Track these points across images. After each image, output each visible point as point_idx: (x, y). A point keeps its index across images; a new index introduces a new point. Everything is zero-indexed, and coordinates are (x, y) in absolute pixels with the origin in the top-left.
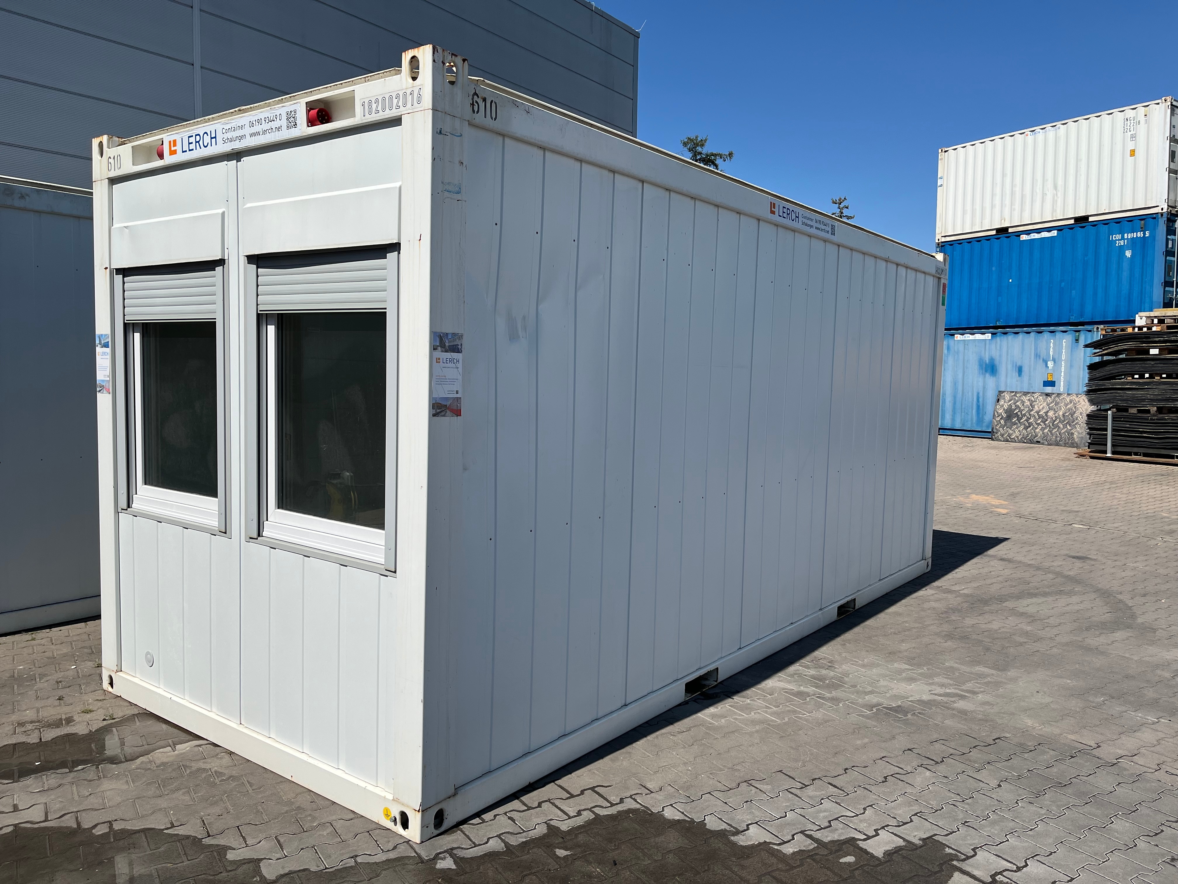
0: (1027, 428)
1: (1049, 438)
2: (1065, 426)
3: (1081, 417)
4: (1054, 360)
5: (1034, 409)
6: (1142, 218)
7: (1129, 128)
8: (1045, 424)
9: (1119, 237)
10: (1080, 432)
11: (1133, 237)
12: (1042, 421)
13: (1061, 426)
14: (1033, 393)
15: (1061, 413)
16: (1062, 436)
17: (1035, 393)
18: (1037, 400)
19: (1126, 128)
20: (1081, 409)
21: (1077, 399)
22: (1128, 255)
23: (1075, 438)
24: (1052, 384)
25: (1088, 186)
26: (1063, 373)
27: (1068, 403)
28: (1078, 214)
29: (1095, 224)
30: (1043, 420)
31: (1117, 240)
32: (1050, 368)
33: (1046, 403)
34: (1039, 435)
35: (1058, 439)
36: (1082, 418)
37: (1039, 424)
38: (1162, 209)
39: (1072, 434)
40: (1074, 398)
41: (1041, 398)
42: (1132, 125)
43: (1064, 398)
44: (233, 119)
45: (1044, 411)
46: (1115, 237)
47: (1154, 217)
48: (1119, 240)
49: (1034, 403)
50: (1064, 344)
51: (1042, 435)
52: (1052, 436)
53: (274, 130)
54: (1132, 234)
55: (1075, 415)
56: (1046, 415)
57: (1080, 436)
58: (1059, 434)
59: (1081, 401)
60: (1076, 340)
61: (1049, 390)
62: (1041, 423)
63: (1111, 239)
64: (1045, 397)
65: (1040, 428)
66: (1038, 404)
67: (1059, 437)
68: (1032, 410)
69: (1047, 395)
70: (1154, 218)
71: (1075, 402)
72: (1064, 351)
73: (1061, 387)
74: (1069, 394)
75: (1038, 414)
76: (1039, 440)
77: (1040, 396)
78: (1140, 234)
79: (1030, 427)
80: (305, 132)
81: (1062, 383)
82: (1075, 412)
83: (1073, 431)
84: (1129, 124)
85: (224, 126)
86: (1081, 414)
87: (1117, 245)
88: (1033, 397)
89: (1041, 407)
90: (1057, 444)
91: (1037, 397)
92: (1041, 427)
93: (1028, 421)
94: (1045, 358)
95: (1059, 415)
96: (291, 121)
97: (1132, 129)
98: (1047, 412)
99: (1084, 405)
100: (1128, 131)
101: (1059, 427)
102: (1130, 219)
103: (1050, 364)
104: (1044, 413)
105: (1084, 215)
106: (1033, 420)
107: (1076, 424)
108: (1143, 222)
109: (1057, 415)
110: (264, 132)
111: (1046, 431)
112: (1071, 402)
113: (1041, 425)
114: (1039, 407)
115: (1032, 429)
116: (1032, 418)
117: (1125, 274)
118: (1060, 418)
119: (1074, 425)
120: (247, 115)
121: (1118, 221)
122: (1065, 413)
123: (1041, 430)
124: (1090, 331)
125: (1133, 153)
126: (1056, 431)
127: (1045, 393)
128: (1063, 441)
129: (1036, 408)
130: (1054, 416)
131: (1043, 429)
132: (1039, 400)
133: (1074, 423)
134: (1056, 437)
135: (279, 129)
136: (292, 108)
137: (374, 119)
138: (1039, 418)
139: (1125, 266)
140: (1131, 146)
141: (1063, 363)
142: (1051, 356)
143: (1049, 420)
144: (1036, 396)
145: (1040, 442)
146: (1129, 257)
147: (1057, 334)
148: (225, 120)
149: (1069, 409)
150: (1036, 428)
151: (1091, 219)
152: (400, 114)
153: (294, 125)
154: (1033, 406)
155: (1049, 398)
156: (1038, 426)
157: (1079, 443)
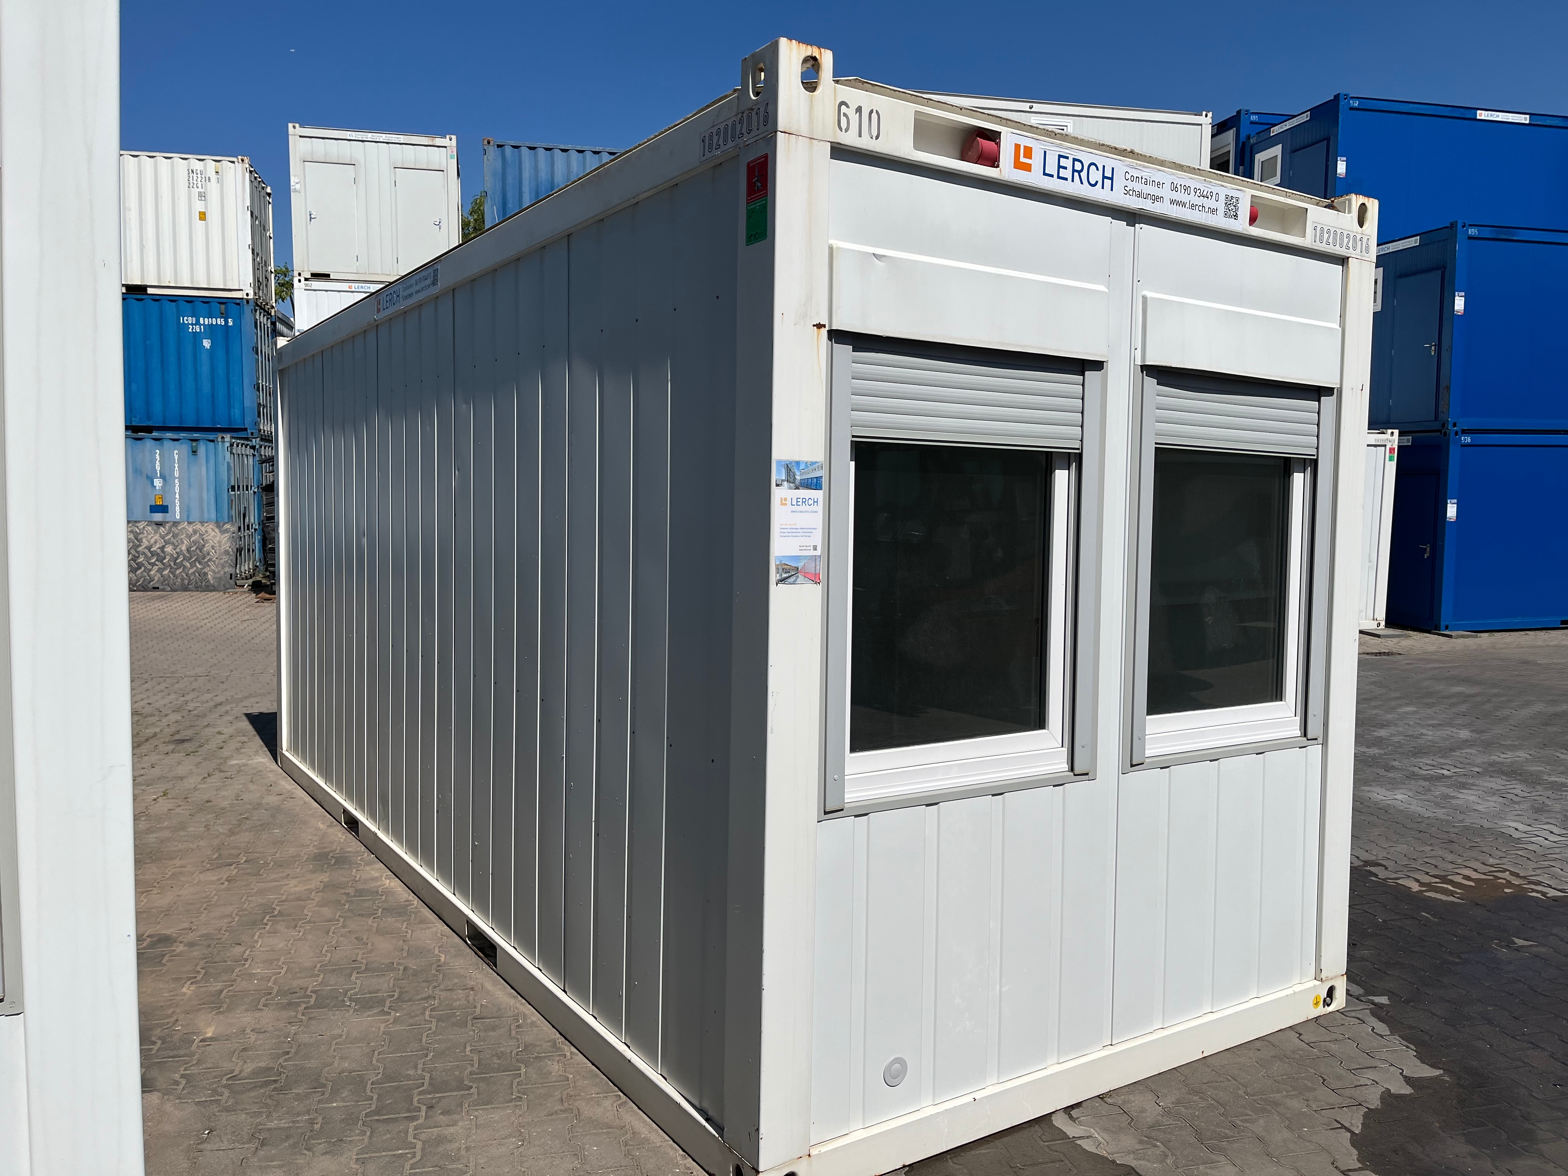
0: (136, 571)
1: (171, 581)
2: (193, 565)
3: (213, 551)
4: (163, 477)
5: (142, 544)
6: (223, 301)
7: (195, 182)
8: (163, 564)
9: (191, 320)
10: (217, 571)
11: (212, 324)
12: (157, 560)
13: (188, 565)
14: (136, 522)
15: (184, 548)
16: (192, 578)
17: (139, 522)
18: (145, 532)
19: (191, 181)
20: (211, 541)
21: (203, 529)
22: (206, 345)
23: (210, 579)
24: (164, 509)
25: (142, 247)
26: (177, 494)
27: (192, 535)
28: (131, 281)
29: (157, 298)
30: (160, 558)
31: (190, 324)
32: (157, 488)
33: (158, 535)
34: (156, 579)
35: (186, 582)
36: (215, 552)
37: (153, 564)
38: (247, 295)
39: (206, 574)
40: (199, 527)
41: (150, 528)
42: (199, 180)
43: (184, 528)
44: (1144, 167)
45: (158, 546)
46: (187, 320)
47: (237, 302)
48: (192, 324)
49: (141, 536)
50: (176, 457)
51: (160, 578)
52: (177, 578)
53: (1207, 210)
54: (210, 319)
55: (205, 549)
56: (163, 552)
57: (218, 575)
58: (187, 575)
59: (210, 531)
60: (193, 452)
61: (158, 517)
62: (157, 563)
63: (181, 322)
64: (155, 527)
65: (156, 569)
66: (146, 537)
67: (186, 579)
68: (140, 545)
69: (159, 524)
70: (239, 304)
71: (201, 532)
72: (176, 466)
73: (177, 513)
74: (190, 523)
75: (149, 551)
76: (157, 586)
77: (147, 525)
78: (221, 321)
79: (140, 568)
80: (1246, 230)
81: (178, 508)
82: (204, 546)
83: (206, 570)
84: (195, 178)
85: (1129, 170)
86: (213, 547)
87: (190, 330)
88: (137, 527)
89: (152, 541)
90: (185, 589)
91: (144, 528)
92: (157, 567)
93: (136, 560)
94: (150, 475)
95: (181, 550)
96: (1230, 209)
97: (199, 185)
98: (163, 547)
99: (215, 536)
100: (195, 186)
101: (185, 567)
102: (206, 301)
103: (158, 483)
104: (159, 548)
105: (140, 283)
106: (143, 559)
107: (210, 560)
108: (223, 306)
109: (178, 550)
110: (1193, 207)
111: (166, 572)
112: (195, 532)
113: (157, 565)
114: (149, 541)
115: (144, 571)
116: (141, 556)
117: (205, 370)
118: (184, 555)
119: (206, 562)
120: (1170, 171)
121: (190, 300)
122: (191, 547)
123: (157, 571)
124: (212, 441)
125: (203, 216)
126: (181, 572)
127: (155, 522)
128: (194, 583)
129: (145, 543)
130: (174, 552)
131: (160, 571)
132: (147, 531)
133: (206, 560)
134: (183, 580)
135: (1214, 211)
136: (1235, 194)
137: (1324, 250)
138: (152, 556)
139: (205, 359)
140: (199, 206)
141: (176, 482)
142: (158, 472)
143: (168, 558)
144: (141, 525)
145: (158, 588)
146: (208, 348)
147: (165, 442)
148: (1131, 162)
149: (195, 542)
150: (150, 570)
151: (150, 291)
152: (1348, 255)
153: (1235, 216)
154: (140, 541)
155: (162, 528)
156: (153, 567)
157: (216, 584)
